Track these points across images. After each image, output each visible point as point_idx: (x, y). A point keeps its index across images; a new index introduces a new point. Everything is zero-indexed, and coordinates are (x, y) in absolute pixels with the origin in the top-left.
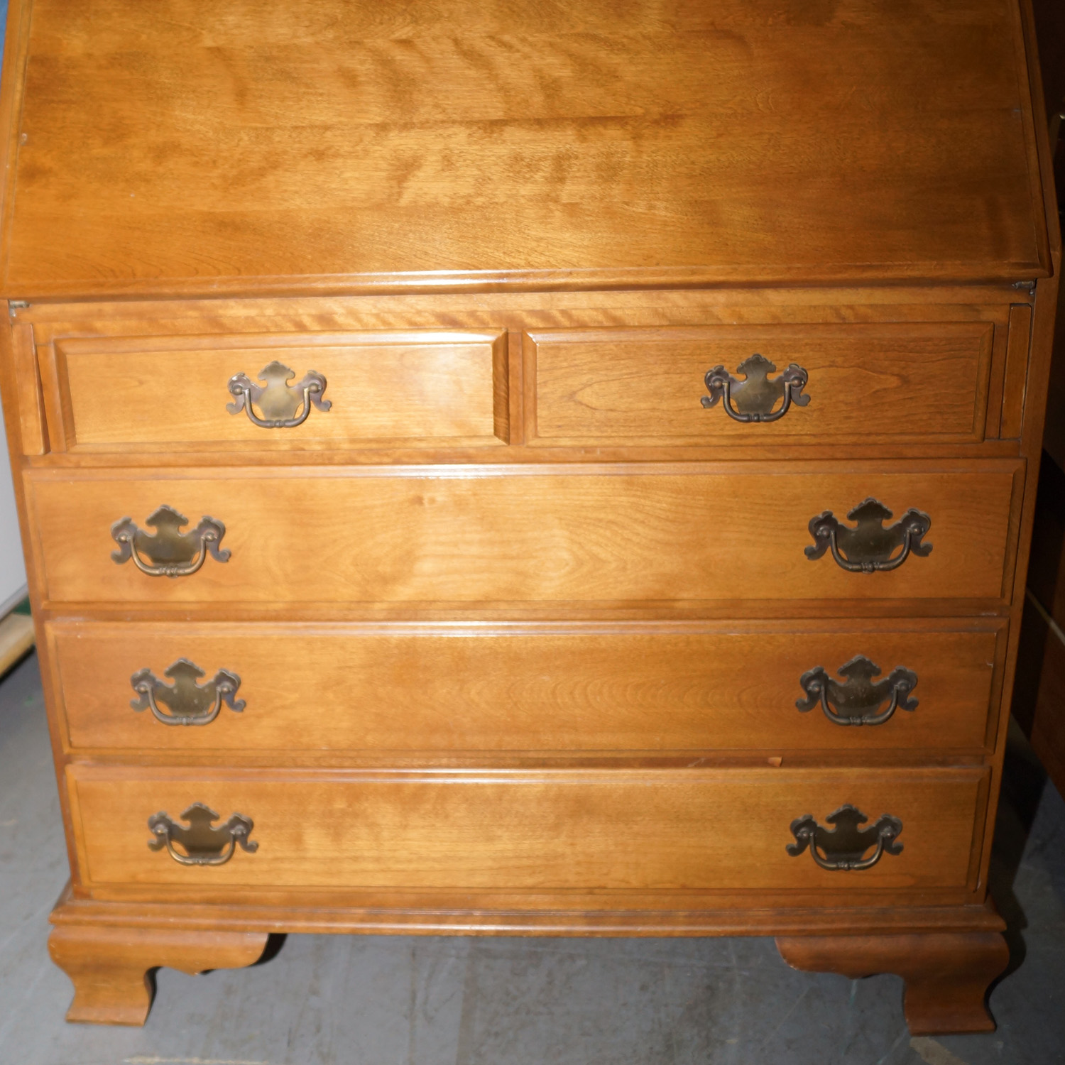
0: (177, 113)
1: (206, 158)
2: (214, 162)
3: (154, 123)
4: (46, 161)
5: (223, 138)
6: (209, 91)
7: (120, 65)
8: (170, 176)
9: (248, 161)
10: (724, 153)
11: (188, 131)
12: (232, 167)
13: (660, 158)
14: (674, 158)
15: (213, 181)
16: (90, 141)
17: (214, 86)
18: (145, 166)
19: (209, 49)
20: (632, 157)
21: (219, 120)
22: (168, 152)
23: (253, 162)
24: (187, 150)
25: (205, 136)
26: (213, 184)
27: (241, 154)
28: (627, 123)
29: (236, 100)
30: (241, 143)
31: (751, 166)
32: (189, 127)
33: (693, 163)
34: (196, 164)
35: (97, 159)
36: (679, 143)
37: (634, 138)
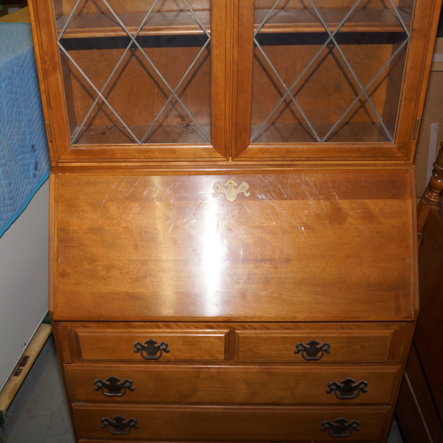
0: (114, 253)
1: (125, 271)
2: (128, 272)
3: (106, 257)
4: (69, 270)
5: (131, 263)
6: (125, 245)
7: (92, 233)
8: (113, 278)
9: (140, 273)
10: (306, 274)
11: (118, 260)
12: (134, 275)
13: (283, 275)
14: (288, 276)
15: (128, 280)
16: (83, 263)
17: (127, 243)
18: (103, 273)
19: (124, 227)
20: (274, 275)
21: (129, 256)
22: (111, 268)
23: (141, 273)
24: (118, 268)
25: (124, 262)
26: (128, 281)
27: (137, 270)
28: (273, 262)
29: (135, 249)
30: (137, 266)
31: (315, 279)
32: (118, 259)
33: (295, 278)
34: (121, 273)
35: (86, 270)
36: (290, 270)
37: (275, 268)
